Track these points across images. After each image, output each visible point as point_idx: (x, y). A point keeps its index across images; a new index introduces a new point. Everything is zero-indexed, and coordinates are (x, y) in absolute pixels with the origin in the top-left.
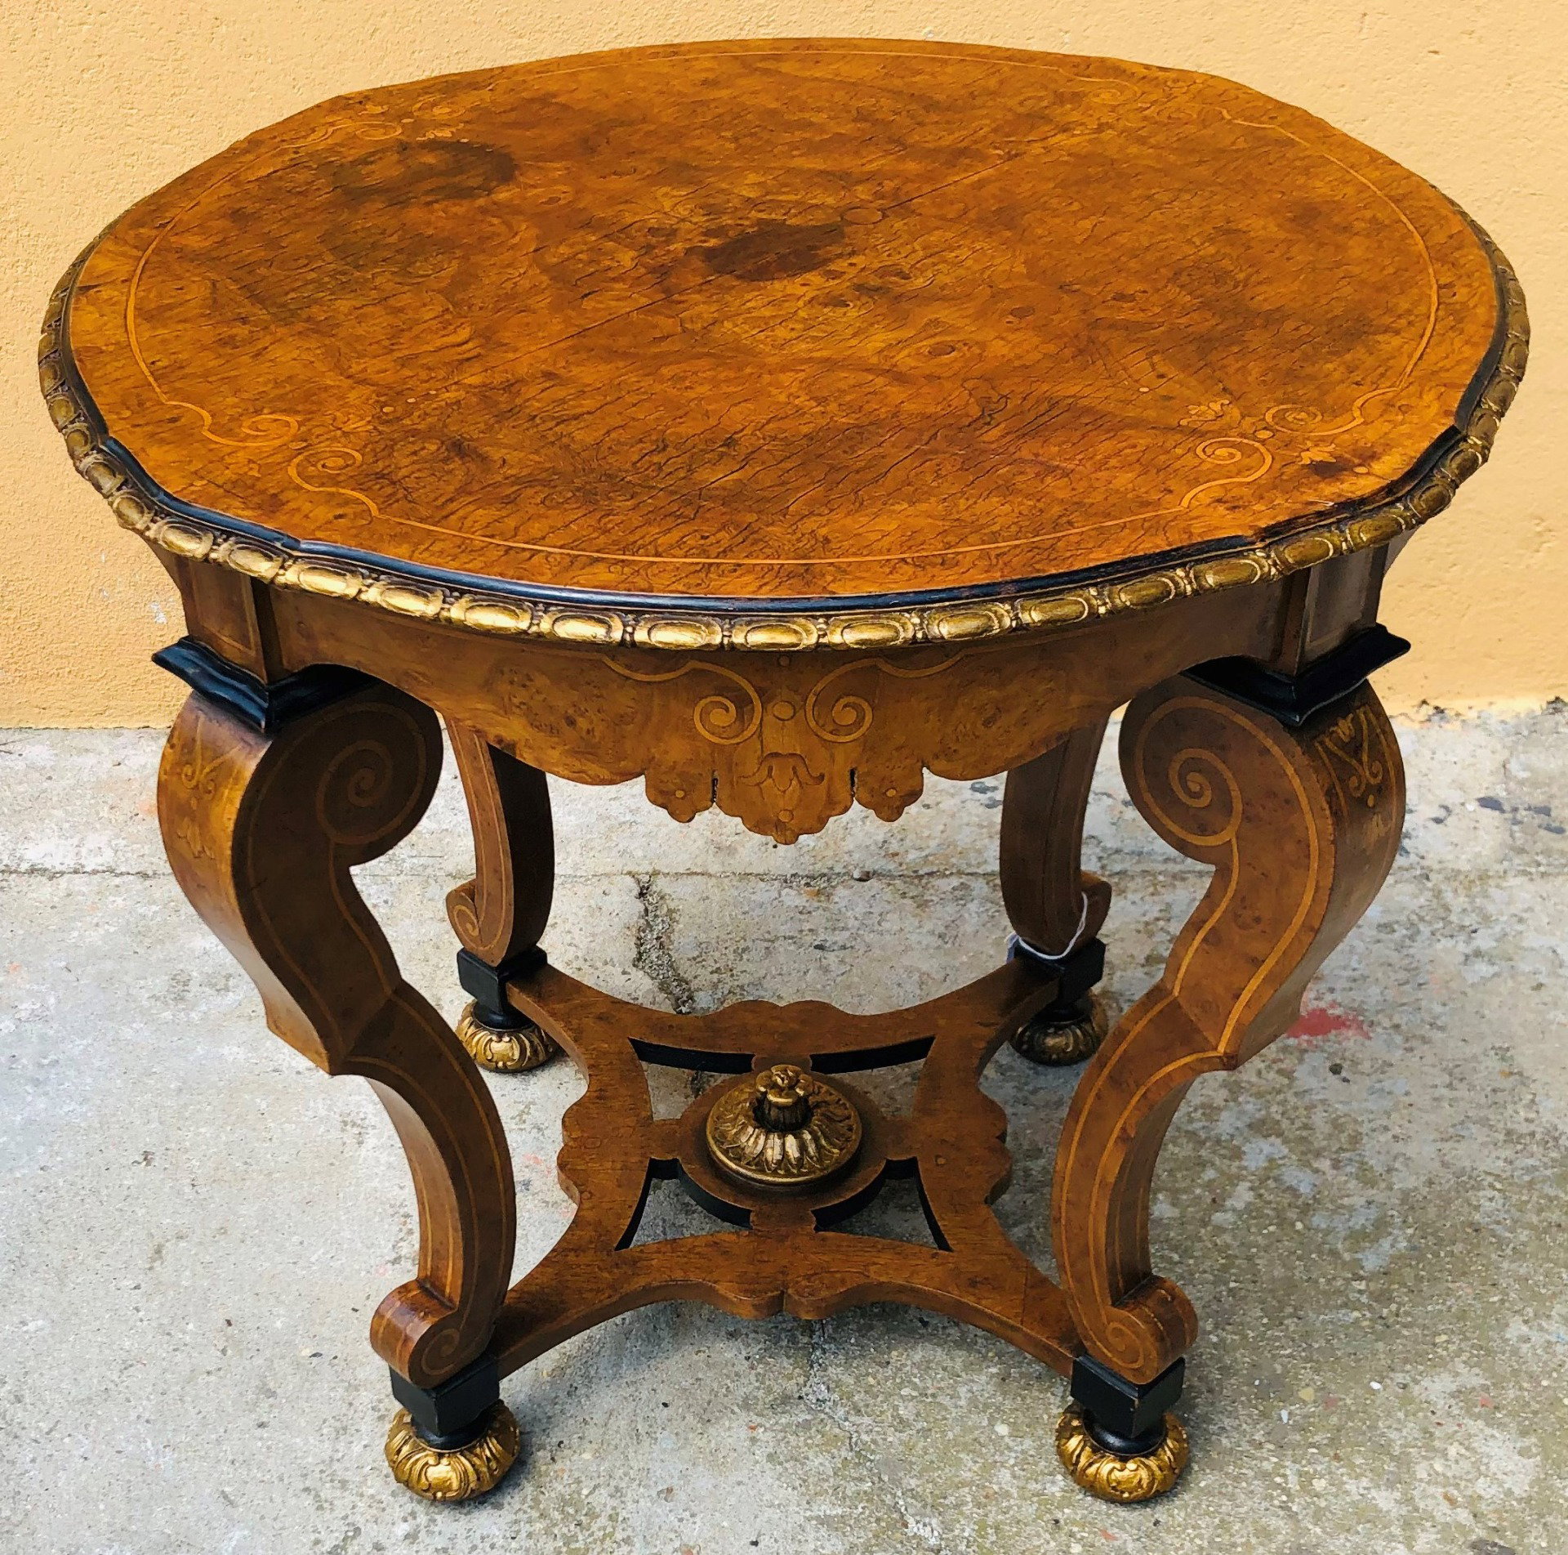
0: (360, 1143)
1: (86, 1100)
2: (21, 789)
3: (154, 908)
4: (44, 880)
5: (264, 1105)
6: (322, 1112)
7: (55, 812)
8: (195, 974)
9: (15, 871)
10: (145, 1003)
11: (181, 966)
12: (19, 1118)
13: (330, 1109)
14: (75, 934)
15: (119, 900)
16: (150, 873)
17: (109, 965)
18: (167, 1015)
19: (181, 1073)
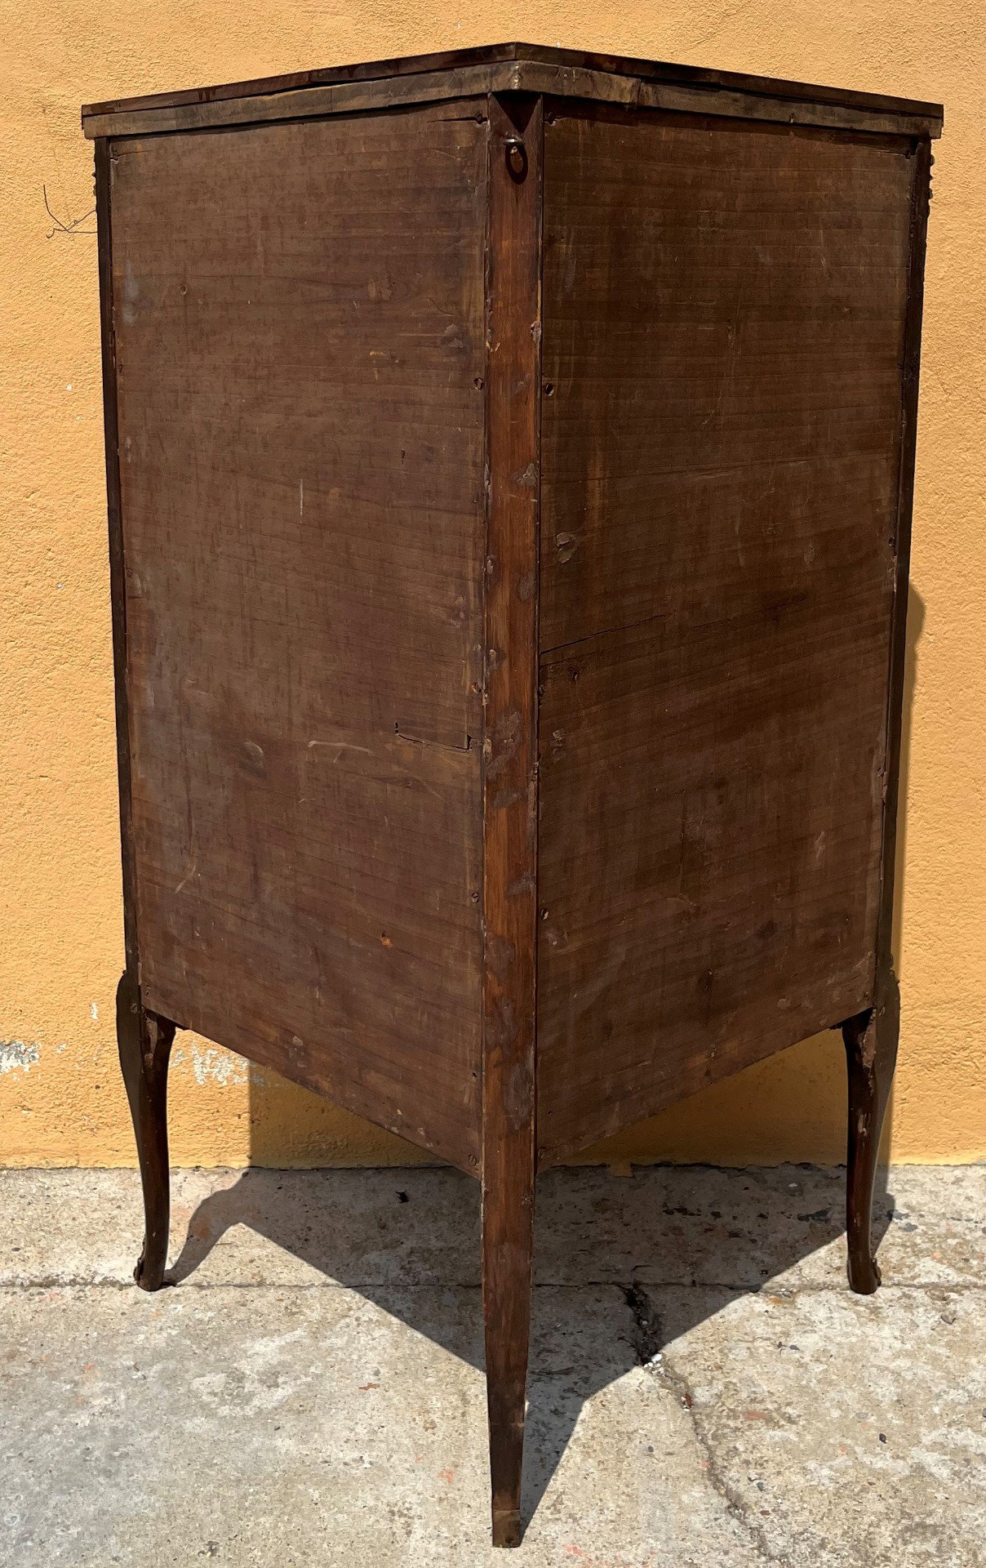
0: (409, 1533)
1: (153, 1491)
2: (96, 1215)
3: (210, 1314)
4: (115, 1290)
5: (316, 1495)
6: (371, 1503)
7: (124, 1234)
8: (248, 1372)
9: (91, 1283)
10: (206, 1398)
11: (235, 1365)
12: (92, 1508)
13: (377, 1499)
14: (142, 1337)
15: (180, 1307)
16: (205, 1284)
17: (172, 1364)
18: (225, 1410)
19: (240, 1464)
